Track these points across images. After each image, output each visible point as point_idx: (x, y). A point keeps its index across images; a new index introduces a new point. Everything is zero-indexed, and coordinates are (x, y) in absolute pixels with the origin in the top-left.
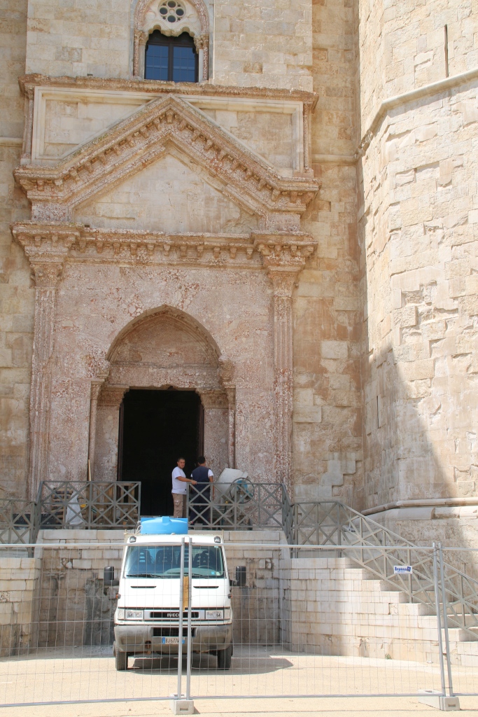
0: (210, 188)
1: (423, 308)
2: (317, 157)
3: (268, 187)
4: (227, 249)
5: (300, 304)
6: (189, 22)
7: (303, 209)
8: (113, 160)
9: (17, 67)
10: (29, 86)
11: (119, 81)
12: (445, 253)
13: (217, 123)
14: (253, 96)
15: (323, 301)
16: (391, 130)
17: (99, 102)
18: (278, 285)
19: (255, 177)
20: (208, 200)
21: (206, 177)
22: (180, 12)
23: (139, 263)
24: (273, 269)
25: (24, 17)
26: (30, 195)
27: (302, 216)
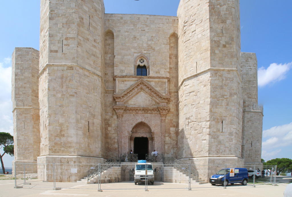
0: (149, 98)
1: (190, 121)
2: (170, 91)
3: (161, 97)
4: (153, 110)
5: (167, 120)
6: (145, 63)
7: (167, 102)
8: (131, 93)
9: (113, 74)
10: (115, 78)
11: (132, 76)
12: (194, 110)
13: (151, 84)
14: (158, 78)
15: (171, 120)
16: (185, 85)
17: (128, 81)
18: (163, 117)
19: (158, 95)
20: (149, 100)
21: (149, 96)
22: (143, 61)
23: (136, 113)
24: (162, 114)
25: (114, 64)
26: (116, 100)
27: (167, 103)
